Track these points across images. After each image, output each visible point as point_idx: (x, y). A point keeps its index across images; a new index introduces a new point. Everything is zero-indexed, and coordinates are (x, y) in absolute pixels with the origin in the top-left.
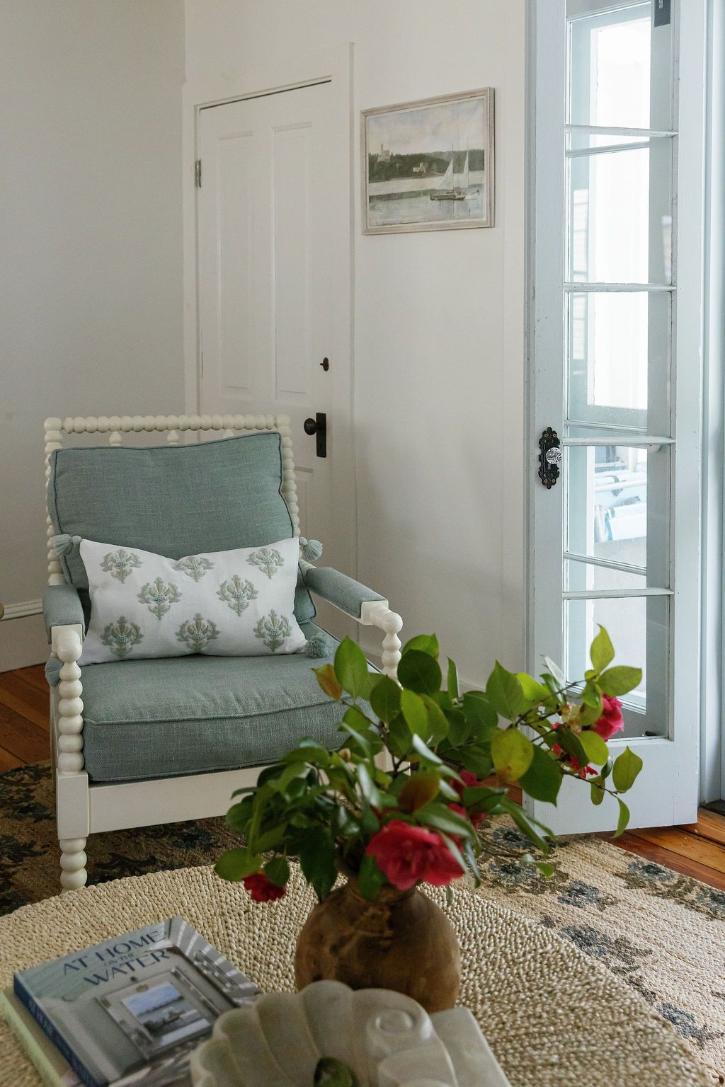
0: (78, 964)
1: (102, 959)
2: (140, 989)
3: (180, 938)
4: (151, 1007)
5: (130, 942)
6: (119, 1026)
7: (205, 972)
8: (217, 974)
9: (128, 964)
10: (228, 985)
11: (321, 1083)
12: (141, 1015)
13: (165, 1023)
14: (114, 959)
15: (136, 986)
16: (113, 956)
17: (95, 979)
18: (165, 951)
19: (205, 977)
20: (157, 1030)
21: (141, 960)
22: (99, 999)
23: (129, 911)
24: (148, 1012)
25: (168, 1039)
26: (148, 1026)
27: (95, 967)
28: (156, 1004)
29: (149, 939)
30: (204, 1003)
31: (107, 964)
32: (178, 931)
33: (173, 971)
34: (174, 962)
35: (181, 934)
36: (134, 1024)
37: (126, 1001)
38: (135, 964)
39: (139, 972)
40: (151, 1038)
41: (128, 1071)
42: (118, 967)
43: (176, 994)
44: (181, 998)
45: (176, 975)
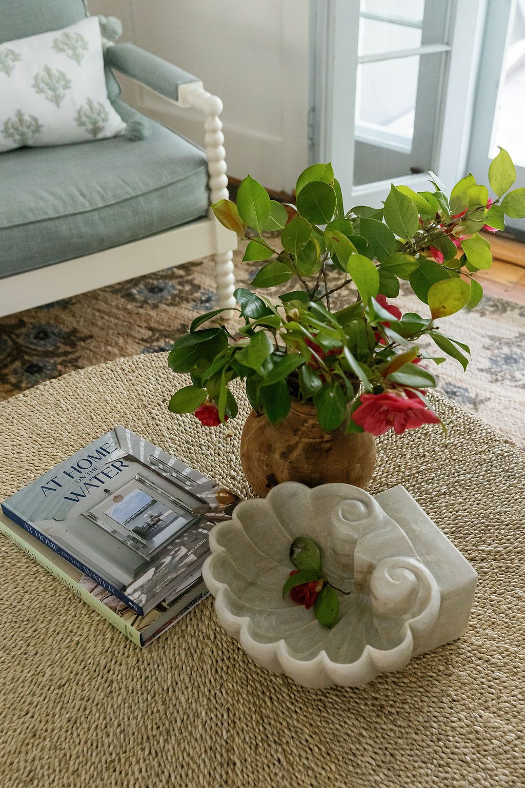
0: (52, 485)
1: (73, 478)
2: (118, 498)
3: (130, 446)
4: (132, 514)
5: (88, 456)
6: (113, 535)
7: (164, 474)
8: (174, 474)
9: (95, 477)
10: (188, 483)
11: (295, 556)
12: (127, 522)
13: (150, 526)
14: (82, 475)
15: (112, 497)
16: (80, 472)
17: (74, 497)
18: (122, 460)
19: (166, 479)
20: (146, 533)
21: (105, 472)
22: (85, 514)
23: (64, 416)
24: (132, 519)
25: (159, 540)
26: (136, 531)
27: (69, 486)
28: (136, 511)
29: (103, 452)
30: (174, 502)
31: (79, 481)
32: (126, 439)
33: (137, 478)
34: (133, 470)
35: (129, 441)
36: (125, 532)
37: (109, 512)
38: (101, 477)
39: (109, 484)
40: (144, 542)
41: (137, 574)
42: (89, 482)
43: (149, 500)
44: (154, 502)
45: (140, 481)
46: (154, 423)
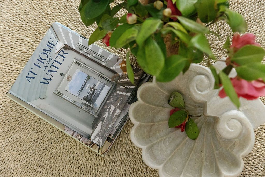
0: (31, 75)
1: (40, 67)
2: (69, 78)
3: (64, 38)
4: (79, 88)
5: (44, 50)
6: (73, 103)
7: (89, 56)
8: (94, 55)
9: (52, 65)
10: (103, 60)
12: (79, 94)
13: (92, 94)
14: (45, 64)
15: (65, 78)
16: (43, 63)
17: (45, 81)
18: (63, 50)
19: (90, 59)
20: (90, 99)
21: (57, 60)
22: (55, 92)
23: (17, 8)
24: (81, 91)
25: (99, 102)
26: (85, 99)
27: (41, 74)
28: (81, 85)
29: (51, 45)
30: (100, 76)
31: (44, 69)
32: (60, 33)
33: (75, 61)
34: (71, 56)
35: (63, 34)
36: (80, 101)
37: (67, 88)
38: (55, 64)
39: (62, 68)
40: (91, 105)
41: (94, 127)
42: (50, 69)
43: (85, 77)
44: (89, 77)
45: (77, 63)
46: (69, 5)
